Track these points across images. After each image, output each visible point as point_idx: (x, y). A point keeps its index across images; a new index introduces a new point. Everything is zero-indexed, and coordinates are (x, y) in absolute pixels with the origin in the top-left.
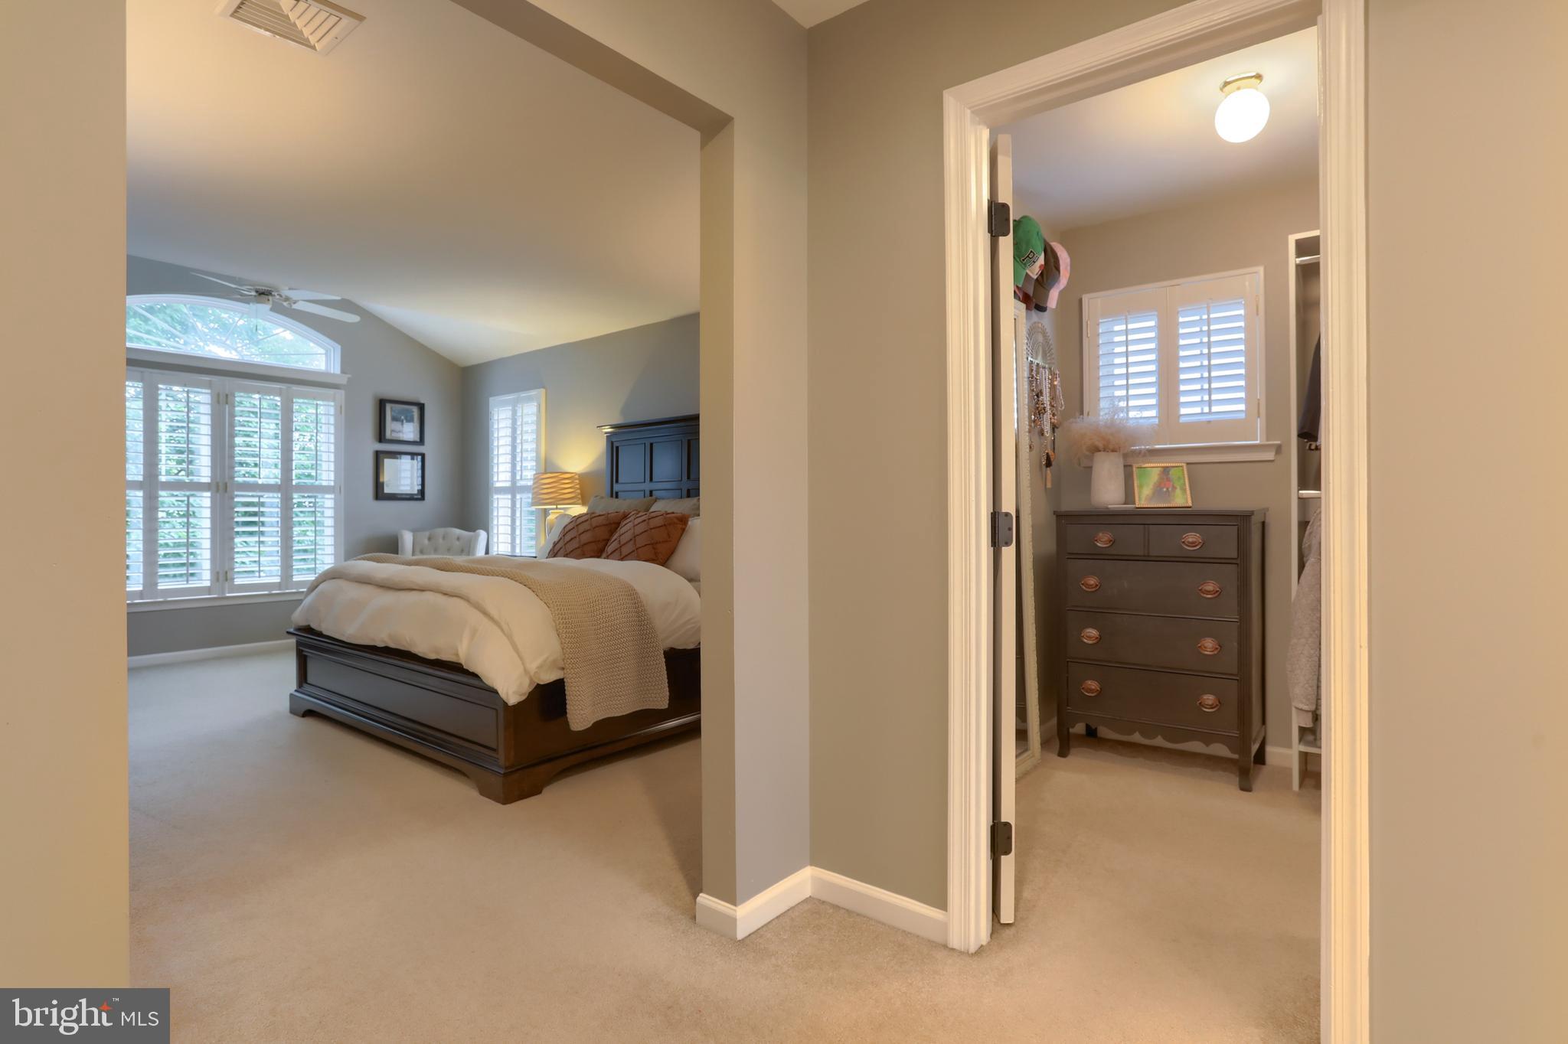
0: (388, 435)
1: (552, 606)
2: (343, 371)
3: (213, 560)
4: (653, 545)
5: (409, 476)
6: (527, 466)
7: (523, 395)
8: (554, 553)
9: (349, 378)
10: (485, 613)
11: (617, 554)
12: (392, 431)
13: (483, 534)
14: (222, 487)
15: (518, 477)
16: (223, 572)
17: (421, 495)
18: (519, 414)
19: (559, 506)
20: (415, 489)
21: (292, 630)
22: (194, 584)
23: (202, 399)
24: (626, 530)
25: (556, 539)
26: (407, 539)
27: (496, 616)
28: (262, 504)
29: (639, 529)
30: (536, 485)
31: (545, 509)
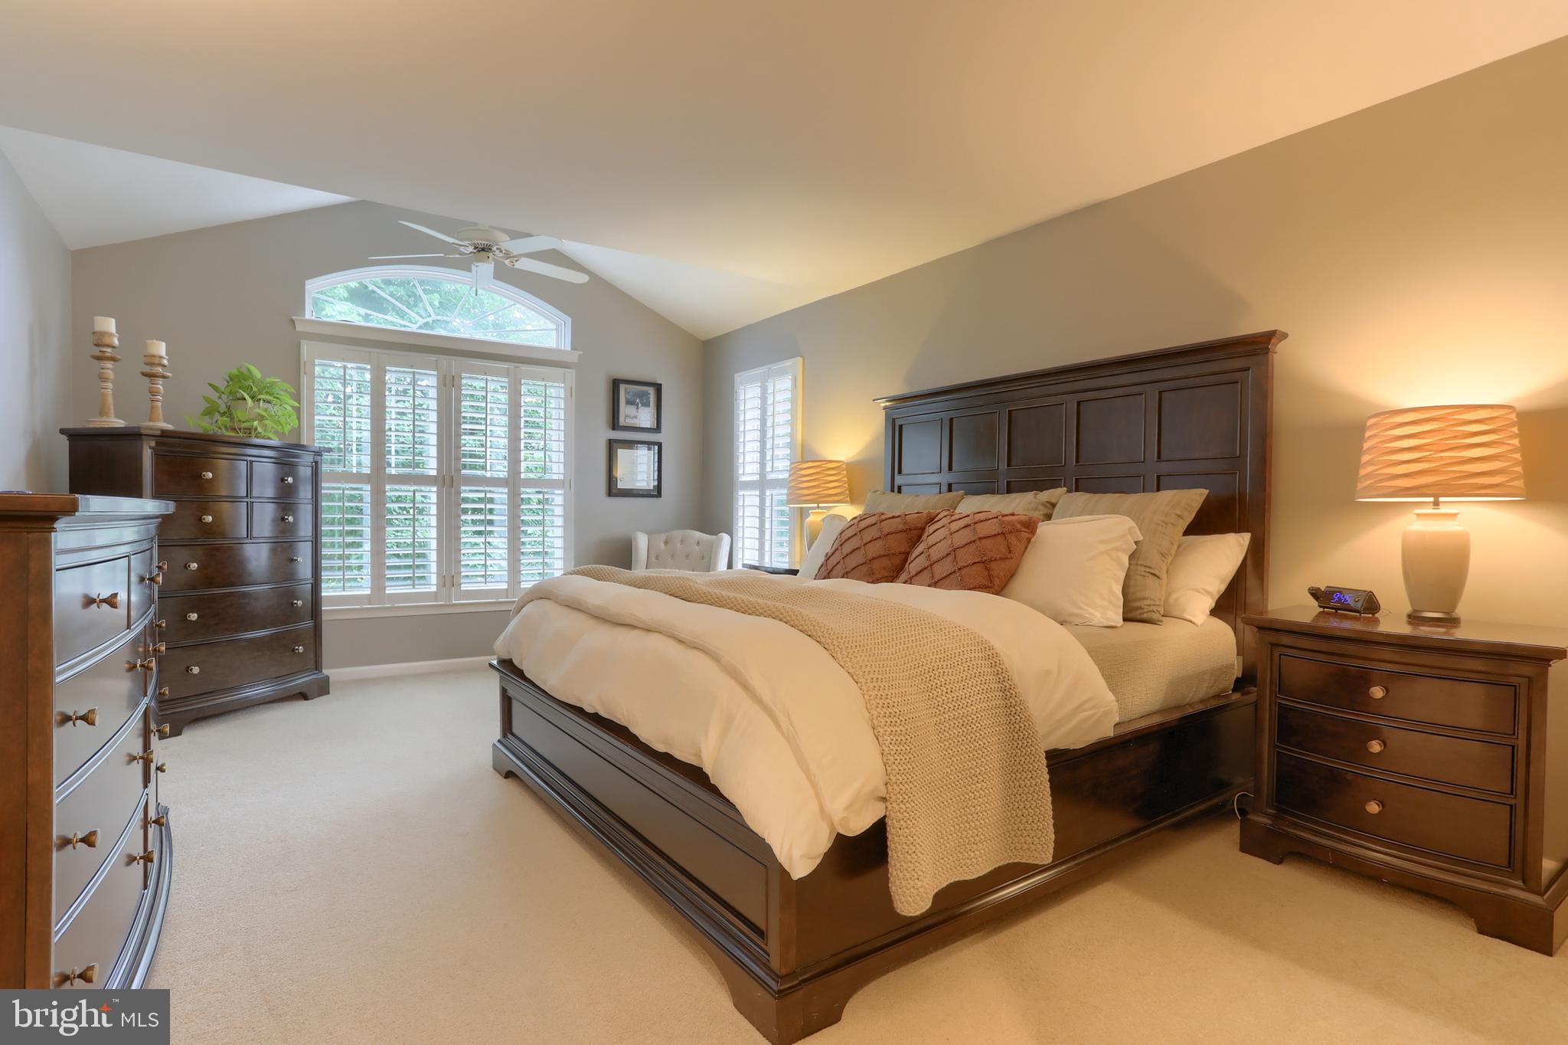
0: (622, 422)
1: (862, 680)
2: (574, 348)
3: (439, 562)
4: (986, 563)
5: (646, 470)
6: (778, 456)
7: (775, 367)
8: (827, 571)
9: (580, 355)
10: (746, 687)
11: (926, 575)
12: (627, 416)
13: (726, 538)
14: (449, 481)
15: (768, 469)
16: (450, 578)
17: (658, 492)
18: (770, 390)
19: (820, 505)
20: (651, 484)
21: (495, 662)
22: (420, 589)
23: (429, 381)
24: (936, 538)
25: (828, 549)
26: (642, 542)
27: (767, 698)
28: (491, 501)
29: (961, 539)
30: (791, 478)
31: (801, 508)
